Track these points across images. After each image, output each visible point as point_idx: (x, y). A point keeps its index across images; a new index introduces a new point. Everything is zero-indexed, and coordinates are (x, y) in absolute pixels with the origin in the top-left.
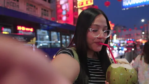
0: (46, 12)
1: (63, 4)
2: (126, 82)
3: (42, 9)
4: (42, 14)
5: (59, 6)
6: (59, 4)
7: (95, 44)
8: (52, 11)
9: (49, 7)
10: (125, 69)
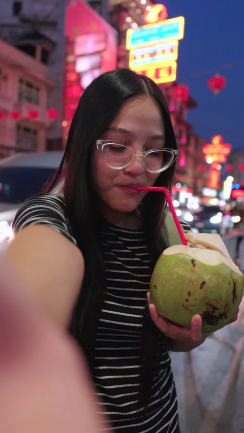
0: (34, 91)
1: (86, 72)
2: (186, 297)
3: (21, 81)
4: (20, 95)
5: (72, 77)
6: (74, 71)
7: (117, 190)
8: (50, 89)
9: (41, 76)
10: (193, 261)
